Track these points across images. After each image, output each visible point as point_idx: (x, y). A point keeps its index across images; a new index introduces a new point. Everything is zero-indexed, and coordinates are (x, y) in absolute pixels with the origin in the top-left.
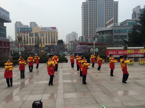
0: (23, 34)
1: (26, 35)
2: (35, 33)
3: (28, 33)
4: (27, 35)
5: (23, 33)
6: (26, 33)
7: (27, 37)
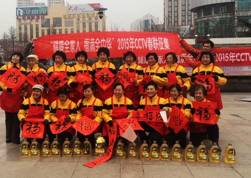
0: (28, 21)
1: (34, 23)
2: (54, 19)
3: (38, 18)
4: (37, 23)
5: (29, 18)
6: (36, 18)
7: (37, 29)
